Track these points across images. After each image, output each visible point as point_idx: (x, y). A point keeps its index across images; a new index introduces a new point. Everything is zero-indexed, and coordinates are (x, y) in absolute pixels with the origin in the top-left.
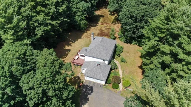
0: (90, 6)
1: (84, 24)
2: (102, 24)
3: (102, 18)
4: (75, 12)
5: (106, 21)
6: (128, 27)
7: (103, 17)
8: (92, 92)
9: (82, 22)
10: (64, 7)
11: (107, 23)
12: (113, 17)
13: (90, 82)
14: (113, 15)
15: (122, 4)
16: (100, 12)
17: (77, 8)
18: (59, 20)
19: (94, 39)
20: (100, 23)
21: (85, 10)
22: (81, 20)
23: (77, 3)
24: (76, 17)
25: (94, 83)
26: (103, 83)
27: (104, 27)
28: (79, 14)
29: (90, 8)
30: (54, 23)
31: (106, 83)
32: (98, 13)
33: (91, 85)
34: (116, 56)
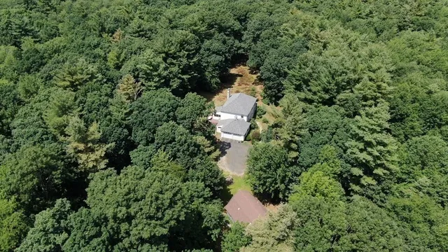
0: (224, 59)
1: (216, 83)
2: (240, 85)
3: (239, 78)
4: (205, 66)
5: (245, 82)
6: (271, 83)
7: (241, 76)
8: (230, 147)
9: (213, 81)
10: (195, 60)
11: (246, 84)
12: (255, 77)
13: (227, 139)
14: (255, 74)
15: (264, 56)
16: (236, 70)
17: (207, 62)
18: (190, 75)
19: (230, 96)
20: (236, 84)
21: (217, 65)
22: (213, 77)
23: (208, 56)
24: (207, 73)
25: (232, 140)
26: (242, 138)
27: (243, 89)
28: (210, 69)
29: (224, 62)
30: (185, 77)
31: (245, 140)
32: (233, 71)
33: (228, 142)
34: (257, 117)
